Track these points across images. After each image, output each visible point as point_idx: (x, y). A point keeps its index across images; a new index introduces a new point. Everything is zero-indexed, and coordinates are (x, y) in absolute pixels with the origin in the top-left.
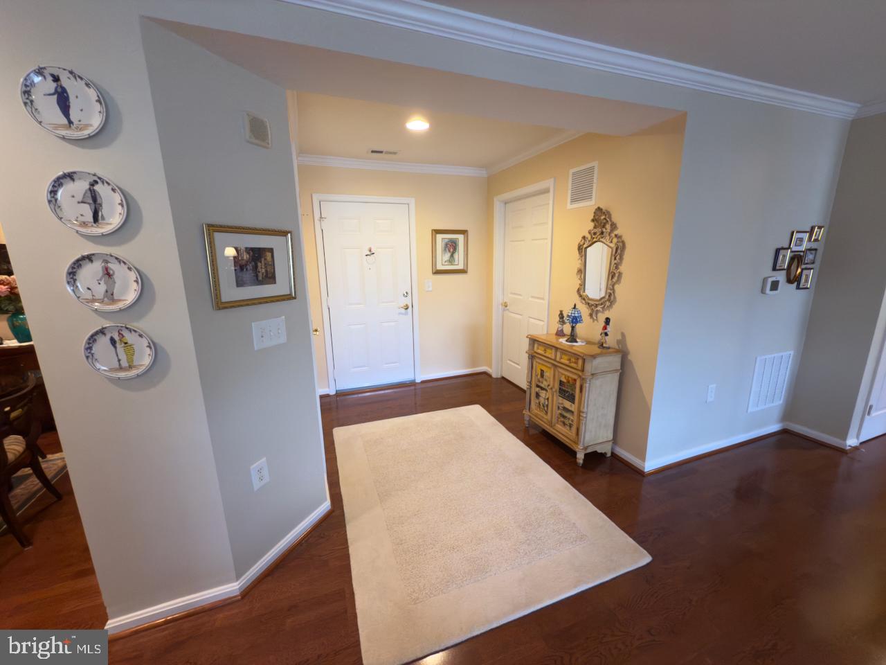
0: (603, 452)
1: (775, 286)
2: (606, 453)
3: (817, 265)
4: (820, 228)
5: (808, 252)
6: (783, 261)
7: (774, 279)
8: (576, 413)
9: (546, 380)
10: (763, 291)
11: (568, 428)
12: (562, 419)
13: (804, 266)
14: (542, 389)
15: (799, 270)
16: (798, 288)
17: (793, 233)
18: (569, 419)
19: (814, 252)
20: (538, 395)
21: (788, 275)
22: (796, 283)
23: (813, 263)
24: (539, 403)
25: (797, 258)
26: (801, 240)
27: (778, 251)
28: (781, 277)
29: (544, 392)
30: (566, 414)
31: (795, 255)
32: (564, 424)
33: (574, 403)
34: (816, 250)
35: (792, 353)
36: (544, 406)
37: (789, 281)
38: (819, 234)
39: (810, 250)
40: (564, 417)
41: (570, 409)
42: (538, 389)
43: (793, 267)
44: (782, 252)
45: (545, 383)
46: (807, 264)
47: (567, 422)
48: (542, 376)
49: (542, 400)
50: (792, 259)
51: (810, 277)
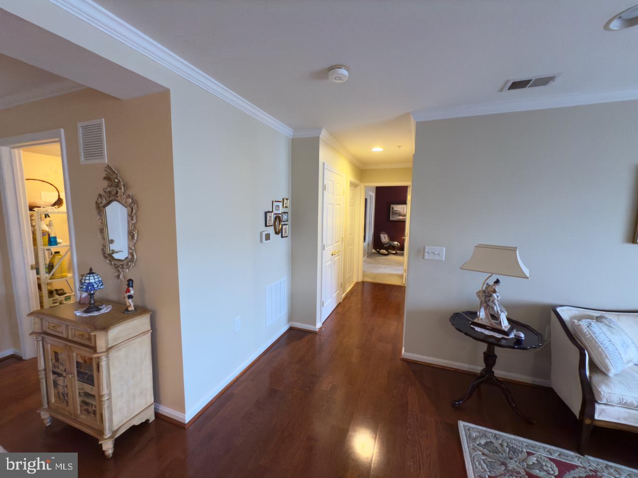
0: (144, 421)
1: (268, 237)
2: (147, 421)
3: (289, 223)
4: (287, 199)
5: (284, 214)
6: (270, 220)
7: (266, 232)
8: (97, 397)
9: (61, 364)
10: (261, 241)
11: (92, 415)
12: (86, 407)
13: (283, 223)
14: (59, 375)
15: (280, 226)
16: (282, 237)
17: (273, 202)
18: (92, 405)
19: (286, 214)
20: (56, 384)
21: (275, 229)
22: (280, 234)
23: (287, 221)
24: (58, 392)
25: (278, 218)
26: (278, 206)
27: (266, 213)
28: (271, 230)
29: (62, 378)
30: (88, 400)
31: (277, 216)
32: (88, 412)
33: (94, 386)
34: (287, 213)
35: (286, 278)
36: (63, 396)
37: (277, 233)
38: (288, 203)
39: (284, 213)
40: (87, 404)
41: (92, 393)
42: (55, 376)
43: (277, 223)
44: (268, 214)
45: (61, 367)
46: (284, 221)
47: (90, 409)
48: (57, 360)
49: (61, 389)
50: (276, 218)
51: (287, 229)
